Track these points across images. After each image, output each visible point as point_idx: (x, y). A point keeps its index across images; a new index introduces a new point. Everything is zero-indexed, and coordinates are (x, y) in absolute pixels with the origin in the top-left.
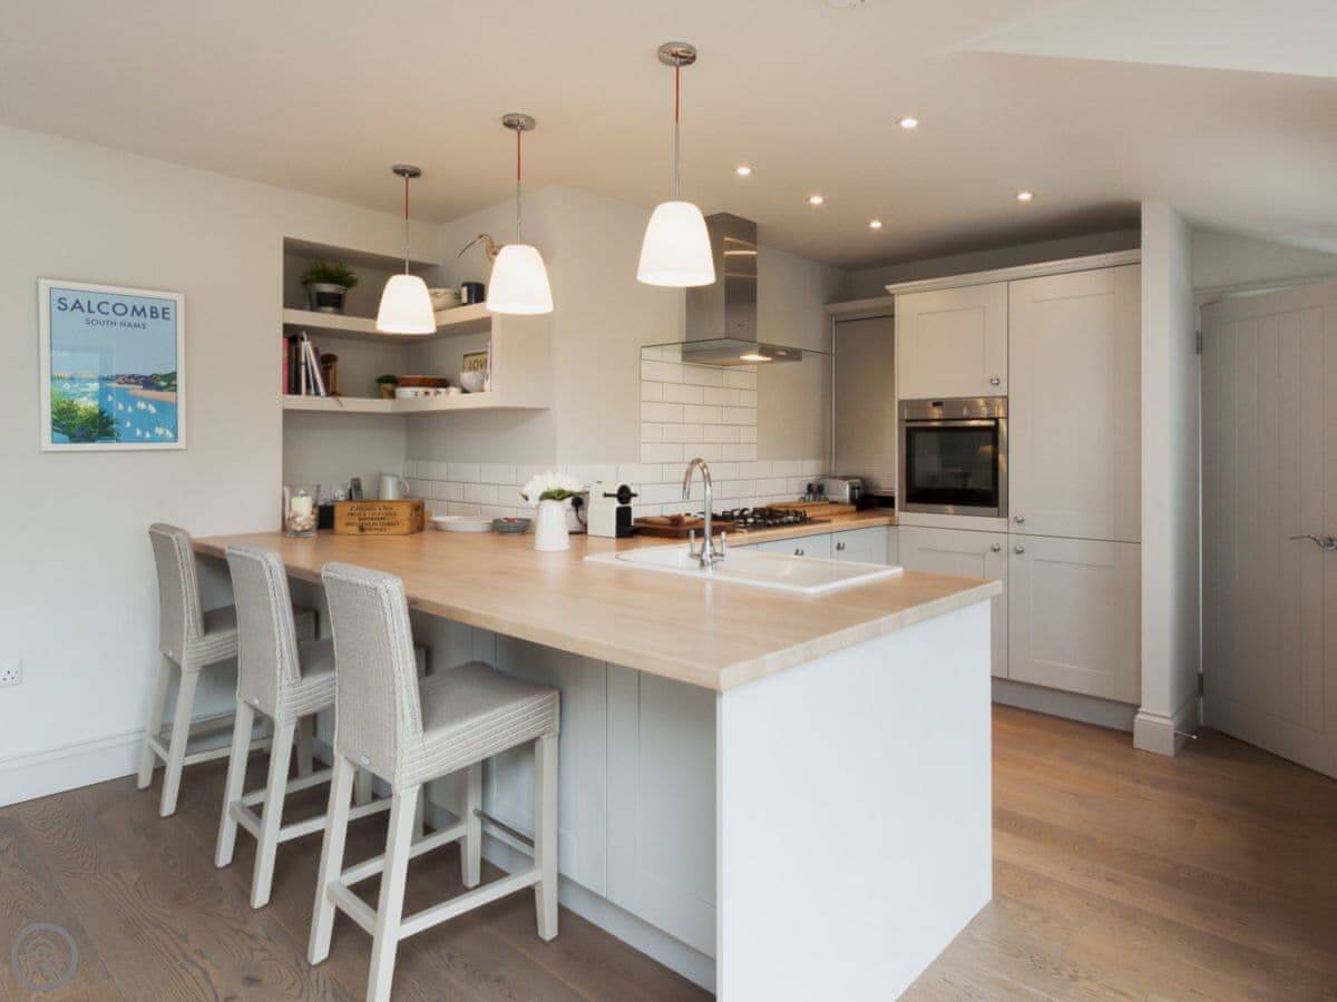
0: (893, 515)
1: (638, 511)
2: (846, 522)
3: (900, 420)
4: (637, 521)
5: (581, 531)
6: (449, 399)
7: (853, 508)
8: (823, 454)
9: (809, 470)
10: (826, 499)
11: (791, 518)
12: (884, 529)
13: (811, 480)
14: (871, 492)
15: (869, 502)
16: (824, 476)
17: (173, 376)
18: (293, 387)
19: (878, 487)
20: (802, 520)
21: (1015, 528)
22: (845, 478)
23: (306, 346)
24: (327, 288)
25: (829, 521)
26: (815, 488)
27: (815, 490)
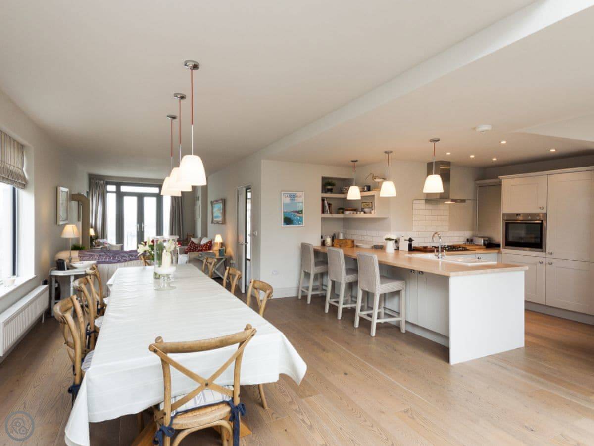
0: (500, 250)
1: (414, 245)
2: (482, 251)
3: (503, 219)
4: (414, 247)
5: (398, 249)
6: (361, 215)
7: (484, 247)
8: (473, 230)
9: (468, 234)
10: (474, 244)
11: (461, 249)
12: (497, 254)
13: (468, 238)
14: (491, 242)
15: (490, 245)
16: (473, 236)
17: (302, 211)
18: (323, 212)
19: (495, 241)
20: (465, 249)
21: (549, 256)
22: (481, 237)
23: (326, 202)
24: (329, 187)
25: (475, 250)
26: (469, 240)
27: (470, 241)
